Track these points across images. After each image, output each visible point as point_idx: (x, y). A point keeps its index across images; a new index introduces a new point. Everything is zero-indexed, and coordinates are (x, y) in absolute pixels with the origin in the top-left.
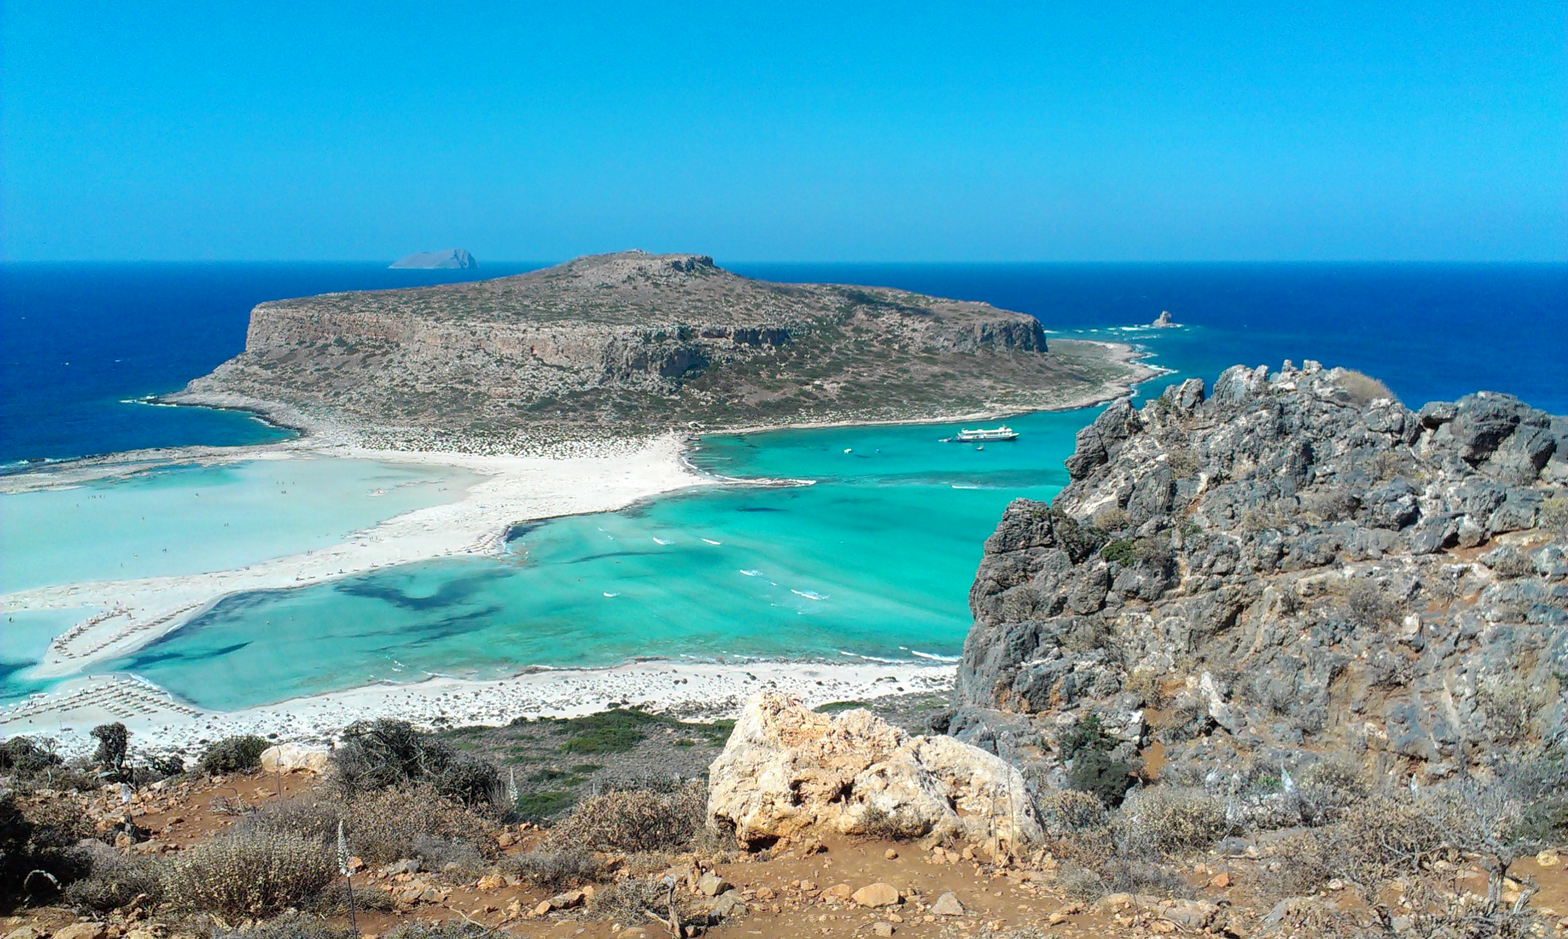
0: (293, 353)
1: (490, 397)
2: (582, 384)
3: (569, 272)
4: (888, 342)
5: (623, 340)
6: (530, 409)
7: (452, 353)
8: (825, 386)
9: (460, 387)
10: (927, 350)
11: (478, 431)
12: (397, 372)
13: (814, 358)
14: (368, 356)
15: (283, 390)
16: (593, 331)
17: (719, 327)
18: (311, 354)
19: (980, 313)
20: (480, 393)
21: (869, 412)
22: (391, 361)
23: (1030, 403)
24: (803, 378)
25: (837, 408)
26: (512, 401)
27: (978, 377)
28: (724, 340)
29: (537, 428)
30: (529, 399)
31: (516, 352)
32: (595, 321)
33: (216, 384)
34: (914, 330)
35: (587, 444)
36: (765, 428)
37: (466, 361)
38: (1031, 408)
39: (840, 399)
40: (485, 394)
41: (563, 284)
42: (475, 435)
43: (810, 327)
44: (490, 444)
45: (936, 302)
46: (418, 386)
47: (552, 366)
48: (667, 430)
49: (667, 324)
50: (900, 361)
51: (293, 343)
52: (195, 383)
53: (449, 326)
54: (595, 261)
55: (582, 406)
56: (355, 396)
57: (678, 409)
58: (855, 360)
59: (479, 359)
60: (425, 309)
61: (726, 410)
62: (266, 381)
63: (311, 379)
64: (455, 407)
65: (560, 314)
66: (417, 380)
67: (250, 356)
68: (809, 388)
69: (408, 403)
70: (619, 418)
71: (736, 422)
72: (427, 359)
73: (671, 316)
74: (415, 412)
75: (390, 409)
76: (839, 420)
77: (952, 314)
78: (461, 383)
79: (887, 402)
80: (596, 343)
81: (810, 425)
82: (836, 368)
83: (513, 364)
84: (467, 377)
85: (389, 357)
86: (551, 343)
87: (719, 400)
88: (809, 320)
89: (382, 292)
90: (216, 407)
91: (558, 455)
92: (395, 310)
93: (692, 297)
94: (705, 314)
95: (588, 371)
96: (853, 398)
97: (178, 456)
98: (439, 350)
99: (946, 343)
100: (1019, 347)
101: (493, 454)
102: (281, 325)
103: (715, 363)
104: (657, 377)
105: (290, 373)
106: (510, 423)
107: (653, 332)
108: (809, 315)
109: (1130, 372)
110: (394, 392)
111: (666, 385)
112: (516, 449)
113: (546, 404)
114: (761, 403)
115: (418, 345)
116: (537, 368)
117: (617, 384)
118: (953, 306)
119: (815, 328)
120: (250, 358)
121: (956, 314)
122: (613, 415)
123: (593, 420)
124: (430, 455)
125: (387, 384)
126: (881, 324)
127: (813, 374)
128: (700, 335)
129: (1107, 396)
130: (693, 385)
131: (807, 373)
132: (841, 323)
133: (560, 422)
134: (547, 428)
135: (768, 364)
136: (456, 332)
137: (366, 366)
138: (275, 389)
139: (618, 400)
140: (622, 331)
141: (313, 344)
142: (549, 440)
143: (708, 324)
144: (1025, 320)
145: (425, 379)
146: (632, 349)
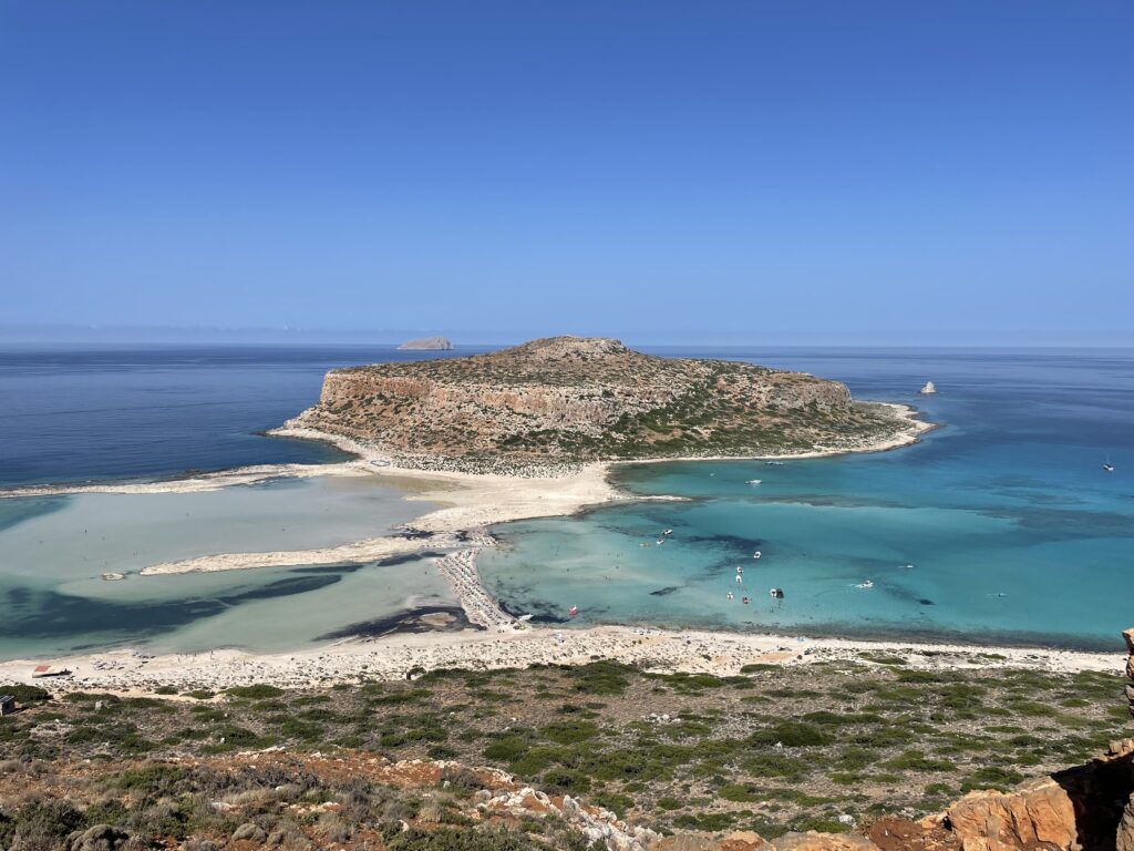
0: (350, 404)
1: (479, 433)
3: (526, 350)
4: (742, 400)
5: (566, 396)
6: (505, 443)
7: (454, 405)
8: (701, 431)
9: (460, 427)
10: (769, 407)
11: (471, 458)
12: (418, 417)
13: (692, 411)
15: (345, 428)
16: (547, 390)
17: (629, 388)
18: (362, 403)
19: (806, 381)
20: (472, 431)
21: (732, 451)
22: (414, 409)
23: (846, 446)
24: (685, 425)
25: (710, 447)
26: (493, 437)
27: (806, 427)
28: (631, 397)
29: (509, 456)
30: (504, 436)
31: (496, 404)
32: (547, 384)
33: (301, 423)
34: (760, 392)
35: (544, 468)
36: (661, 460)
37: (463, 410)
38: (847, 449)
40: (475, 432)
42: (469, 460)
43: (689, 390)
44: (480, 467)
45: (774, 373)
46: (432, 426)
47: (519, 414)
48: (595, 460)
49: (593, 386)
50: (751, 414)
51: (351, 396)
52: (289, 423)
53: (452, 387)
54: (543, 343)
55: (539, 441)
56: (391, 433)
57: (602, 445)
58: (721, 413)
60: (436, 375)
61: (634, 445)
62: (334, 422)
63: (363, 420)
64: (456, 441)
65: (524, 378)
66: (431, 422)
67: (323, 404)
68: (688, 432)
69: (425, 437)
70: (562, 451)
71: (641, 456)
72: (438, 408)
73: (597, 381)
74: (430, 444)
75: (414, 441)
76: (712, 456)
77: (786, 381)
78: (460, 424)
80: (549, 399)
81: (692, 458)
82: (706, 418)
83: (493, 413)
84: (463, 421)
85: (412, 406)
86: (519, 398)
87: (629, 439)
88: (688, 384)
90: (302, 438)
91: (525, 475)
92: (416, 375)
93: (609, 367)
94: (618, 379)
95: (542, 418)
96: (721, 440)
97: (282, 471)
98: (445, 403)
99: (784, 402)
100: (834, 405)
101: (482, 473)
102: (343, 385)
103: (626, 413)
104: (588, 422)
105: (349, 417)
106: (492, 453)
107: (585, 392)
108: (687, 381)
109: (914, 425)
110: (416, 431)
111: (594, 428)
112: (497, 470)
113: (515, 440)
114: (657, 442)
115: (431, 399)
116: (509, 415)
117: (562, 427)
118: (786, 376)
119: (692, 390)
120: (324, 406)
121: (789, 382)
122: (560, 449)
123: (545, 451)
124: (441, 473)
125: (412, 425)
126: (736, 389)
127: (692, 423)
128: (616, 394)
129: (901, 442)
130: (611, 429)
131: (688, 422)
132: (709, 387)
133: (524, 453)
134: (516, 457)
135: (661, 415)
136: (456, 391)
137: (397, 413)
138: (338, 427)
139: (563, 438)
140: (566, 390)
141: (363, 396)
142: (518, 465)
143: (621, 386)
144: (838, 386)
145: (436, 422)
146: (572, 402)
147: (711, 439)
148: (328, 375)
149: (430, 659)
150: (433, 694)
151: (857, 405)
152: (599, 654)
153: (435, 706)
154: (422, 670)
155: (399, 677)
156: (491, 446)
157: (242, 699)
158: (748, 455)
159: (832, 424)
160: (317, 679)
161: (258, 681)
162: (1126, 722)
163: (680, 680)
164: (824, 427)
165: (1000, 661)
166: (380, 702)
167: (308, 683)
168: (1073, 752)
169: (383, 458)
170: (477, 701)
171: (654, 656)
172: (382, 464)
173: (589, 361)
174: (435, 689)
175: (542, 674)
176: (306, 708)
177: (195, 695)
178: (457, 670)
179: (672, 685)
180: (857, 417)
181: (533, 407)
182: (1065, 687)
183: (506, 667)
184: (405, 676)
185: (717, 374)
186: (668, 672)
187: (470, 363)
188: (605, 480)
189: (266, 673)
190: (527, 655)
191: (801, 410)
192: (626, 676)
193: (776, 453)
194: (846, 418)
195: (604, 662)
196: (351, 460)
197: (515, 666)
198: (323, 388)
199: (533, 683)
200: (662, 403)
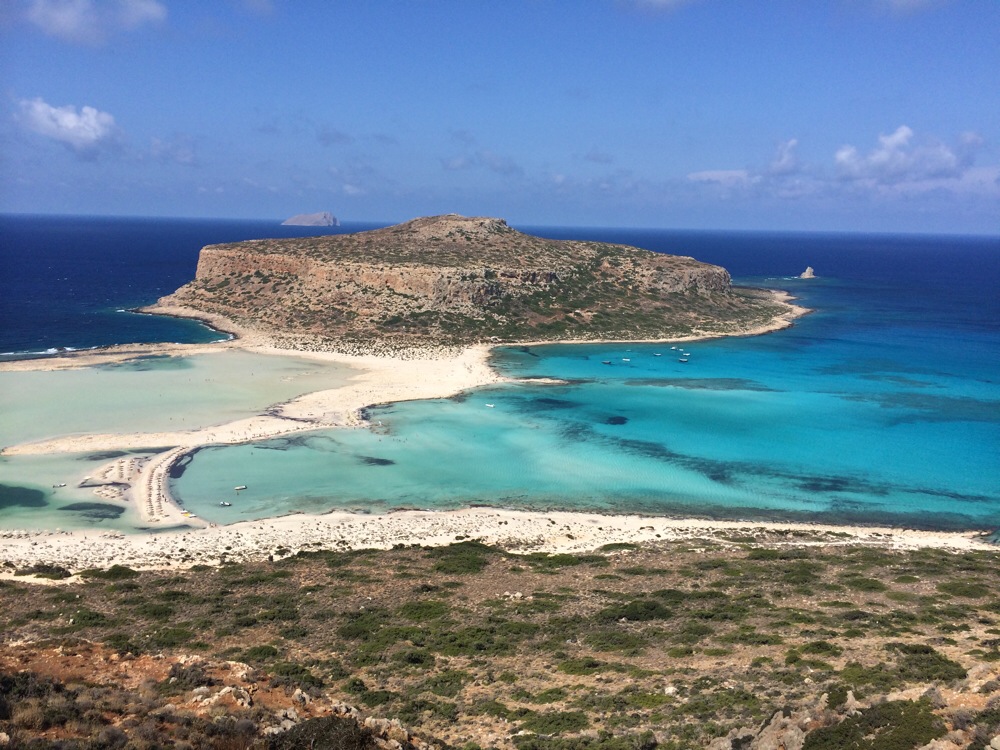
0: (227, 282)
1: (358, 315)
2: (420, 308)
3: (409, 228)
4: (625, 284)
5: (448, 277)
6: (385, 324)
7: (333, 284)
8: (583, 314)
9: (339, 307)
10: (652, 290)
11: (350, 339)
12: (296, 296)
13: (575, 294)
14: (277, 284)
15: (221, 306)
16: (429, 270)
17: (513, 270)
18: (239, 281)
19: (688, 265)
20: (351, 312)
21: (613, 334)
22: (292, 288)
23: (723, 331)
24: (568, 308)
25: (591, 330)
26: (373, 318)
27: (687, 311)
28: (515, 279)
29: (389, 338)
30: (384, 317)
31: (376, 285)
32: (429, 263)
33: (176, 301)
34: (643, 276)
35: (424, 350)
36: (542, 343)
37: (342, 289)
38: (724, 334)
39: (593, 323)
40: (355, 313)
41: (406, 236)
42: (349, 342)
43: (573, 272)
44: (359, 348)
45: (657, 256)
46: (310, 306)
47: (400, 295)
48: (476, 342)
49: (477, 267)
50: (633, 297)
51: (227, 274)
52: (163, 299)
53: (331, 265)
54: (427, 221)
55: (419, 323)
56: (269, 312)
57: (483, 327)
58: (603, 296)
59: (351, 288)
60: (314, 253)
61: (516, 328)
62: (210, 300)
63: (240, 299)
64: (335, 321)
65: (406, 258)
66: (310, 302)
68: (572, 315)
69: (303, 317)
70: (443, 333)
71: (523, 338)
72: (317, 287)
73: (480, 261)
74: (308, 324)
75: (292, 321)
76: (593, 339)
77: (669, 265)
78: (339, 305)
79: (626, 326)
80: (430, 280)
81: (573, 342)
82: (587, 303)
83: (373, 293)
84: (343, 301)
85: (291, 285)
86: (400, 279)
87: (511, 322)
88: (572, 266)
89: (285, 240)
90: (177, 316)
91: (404, 357)
92: (295, 253)
93: (493, 247)
94: (502, 260)
95: (423, 299)
96: (601, 324)
97: (154, 349)
98: (324, 282)
99: (665, 286)
100: (714, 290)
101: (361, 355)
102: (219, 261)
103: (509, 295)
104: (470, 303)
105: (225, 295)
106: (372, 335)
107: (468, 272)
108: (572, 263)
109: (790, 310)
110: (294, 310)
111: (476, 310)
112: (376, 352)
113: (396, 321)
114: (542, 326)
115: (310, 278)
116: (390, 296)
117: (443, 308)
118: (669, 259)
119: (576, 273)
120: (199, 283)
121: (672, 265)
122: (441, 331)
123: (427, 333)
124: (319, 354)
125: (290, 304)
126: (620, 271)
127: (575, 306)
128: (499, 275)
129: (776, 327)
130: (493, 311)
131: (570, 305)
132: (593, 269)
133: (405, 334)
134: (396, 338)
135: (544, 297)
136: (336, 269)
137: (275, 291)
138: (215, 306)
139: (444, 320)
140: (447, 271)
141: (240, 275)
142: (398, 347)
143: (504, 268)
144: (719, 270)
145: (315, 301)
146: (454, 284)
148: (202, 251)
150: (292, 574)
151: (736, 289)
152: (464, 534)
153: (293, 586)
154: (286, 551)
155: (260, 559)
158: (628, 339)
159: (711, 308)
160: (178, 560)
161: (117, 561)
163: (540, 560)
164: (703, 311)
165: (847, 539)
167: (169, 564)
169: (261, 339)
170: (336, 582)
171: (519, 536)
172: (259, 344)
173: (473, 241)
174: (296, 570)
175: (404, 554)
176: (161, 589)
178: (320, 550)
179: (530, 565)
180: (737, 301)
182: (901, 564)
183: (369, 547)
184: (268, 557)
185: (601, 256)
186: (530, 552)
188: (486, 363)
189: (127, 555)
190: (393, 536)
191: (682, 293)
192: (487, 557)
193: (655, 336)
194: (725, 302)
195: (468, 543)
196: (226, 340)
197: (379, 547)
198: (199, 264)
199: (394, 563)
200: (545, 286)
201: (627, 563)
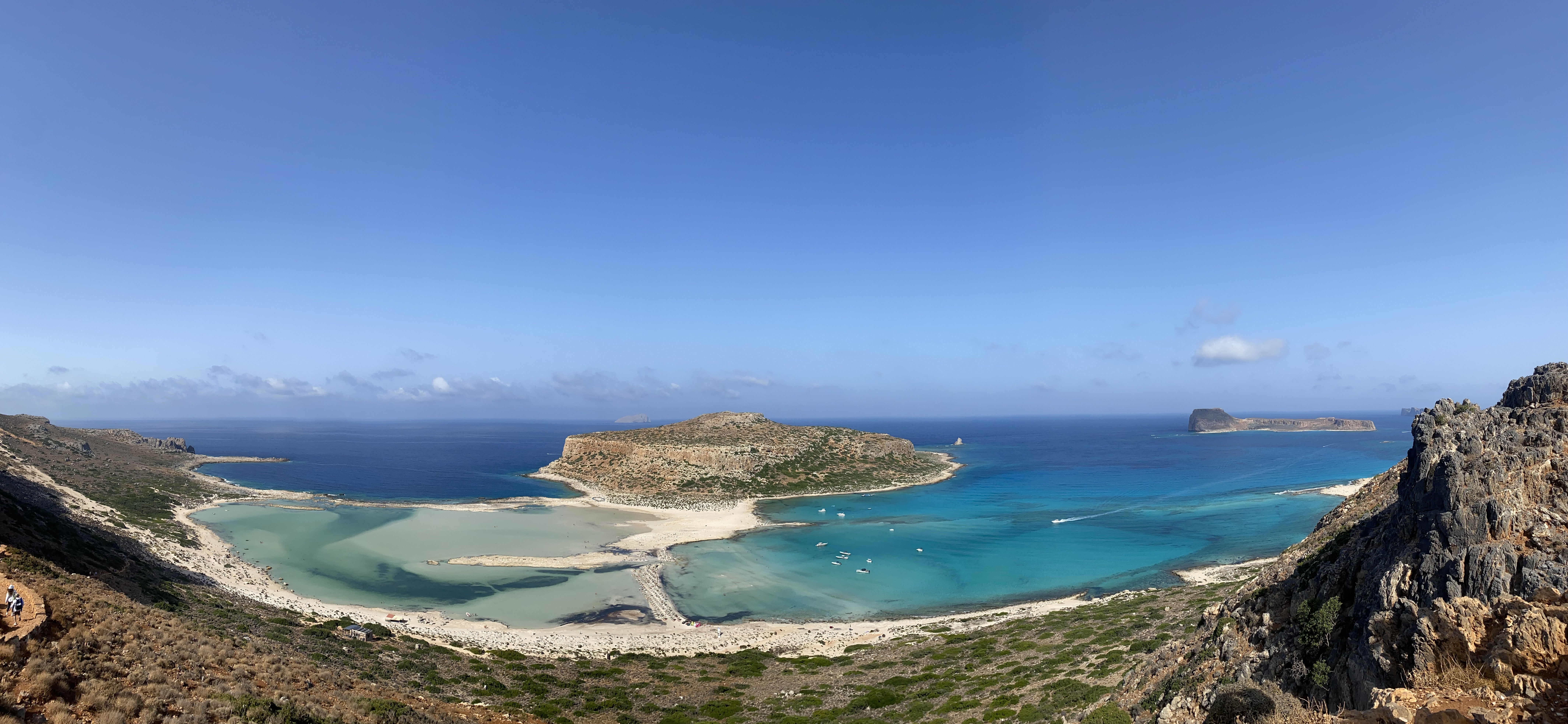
0: (581, 458)
1: (665, 480)
3: (698, 421)
4: (845, 453)
5: (726, 453)
6: (683, 486)
7: (649, 460)
8: (818, 475)
9: (652, 475)
10: (863, 457)
11: (660, 497)
12: (624, 468)
13: (812, 462)
15: (577, 474)
16: (712, 448)
17: (769, 447)
18: (589, 458)
19: (886, 439)
20: (660, 478)
21: (840, 488)
22: (622, 463)
23: (912, 482)
24: (808, 471)
25: (825, 486)
26: (675, 482)
27: (887, 470)
28: (771, 453)
29: (686, 496)
30: (682, 481)
31: (677, 458)
32: (712, 444)
33: (550, 470)
34: (857, 447)
35: (710, 504)
36: (791, 496)
37: (655, 463)
38: (913, 484)
39: (826, 481)
40: (662, 478)
41: (696, 427)
42: (659, 499)
43: (810, 447)
44: (665, 503)
45: (866, 434)
46: (633, 475)
47: (693, 465)
48: (746, 498)
49: (744, 445)
50: (851, 462)
51: (582, 453)
52: (542, 469)
53: (647, 447)
54: (710, 416)
55: (706, 485)
56: (607, 478)
57: (751, 487)
58: (831, 463)
60: (638, 440)
61: (773, 487)
62: (570, 470)
63: (589, 469)
64: (649, 485)
65: (696, 441)
66: (633, 472)
67: (564, 458)
68: (810, 476)
69: (629, 482)
70: (723, 491)
71: (778, 493)
72: (638, 462)
73: (747, 442)
74: (632, 487)
75: (621, 485)
76: (826, 492)
77: (872, 439)
79: (847, 483)
80: (713, 455)
81: (812, 495)
82: (822, 466)
83: (675, 465)
84: (654, 471)
85: (621, 461)
86: (693, 455)
87: (769, 482)
88: (809, 443)
90: (550, 480)
91: (697, 509)
92: (624, 440)
93: (755, 432)
94: (762, 441)
95: (709, 468)
96: (831, 481)
97: (535, 501)
98: (643, 458)
99: (872, 453)
100: (904, 454)
101: (667, 508)
102: (577, 445)
103: (767, 464)
104: (741, 471)
105: (580, 467)
106: (674, 494)
107: (739, 449)
108: (809, 441)
109: (951, 466)
110: (623, 477)
111: (745, 475)
112: (677, 506)
113: (690, 484)
114: (789, 484)
115: (634, 456)
116: (686, 467)
117: (723, 474)
118: (873, 435)
119: (812, 447)
120: (564, 459)
121: (875, 439)
122: (721, 490)
123: (712, 492)
124: (639, 507)
125: (620, 473)
126: (841, 444)
127: (812, 470)
128: (760, 450)
129: (944, 478)
130: (757, 475)
131: (809, 469)
132: (823, 445)
133: (697, 493)
134: (690, 496)
135: (791, 465)
136: (650, 450)
137: (611, 465)
138: (573, 473)
139: (723, 482)
140: (725, 449)
141: (590, 453)
142: (692, 502)
143: (763, 445)
144: (906, 442)
145: (636, 471)
146: (730, 457)
147: (825, 481)
148: (567, 439)
149: (625, 644)
150: (624, 672)
151: (918, 454)
152: (746, 644)
153: (625, 681)
154: (618, 653)
155: (601, 657)
156: (674, 488)
157: (500, 659)
158: (849, 491)
159: (903, 467)
162: (1074, 641)
163: (804, 662)
164: (898, 469)
166: (589, 674)
167: (543, 653)
168: (1046, 670)
169: (601, 496)
170: (656, 681)
171: (786, 644)
172: (600, 499)
173: (741, 428)
174: (627, 668)
175: (705, 660)
176: (539, 672)
177: (473, 650)
178: (643, 655)
179: (796, 667)
180: (918, 462)
181: (702, 461)
183: (678, 654)
184: (606, 657)
185: (828, 436)
186: (795, 656)
187: (660, 431)
188: (753, 512)
189: (517, 642)
190: (695, 646)
191: (883, 458)
192: (765, 661)
193: (868, 488)
194: (912, 463)
195: (749, 651)
196: (579, 497)
197: (685, 654)
198: (565, 447)
199: (698, 669)
200: (792, 457)
201: (866, 660)
